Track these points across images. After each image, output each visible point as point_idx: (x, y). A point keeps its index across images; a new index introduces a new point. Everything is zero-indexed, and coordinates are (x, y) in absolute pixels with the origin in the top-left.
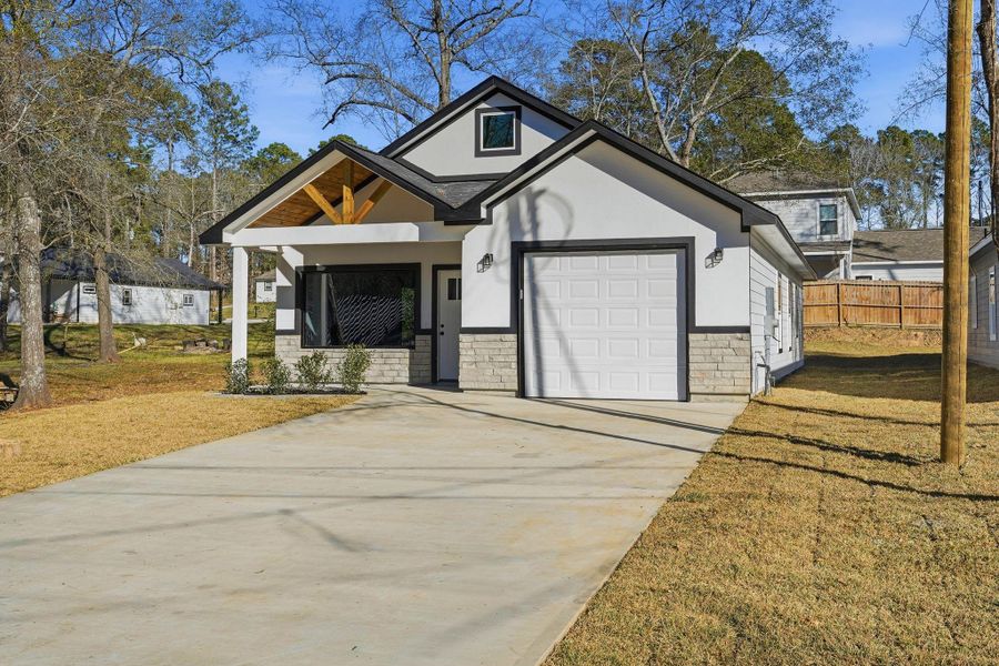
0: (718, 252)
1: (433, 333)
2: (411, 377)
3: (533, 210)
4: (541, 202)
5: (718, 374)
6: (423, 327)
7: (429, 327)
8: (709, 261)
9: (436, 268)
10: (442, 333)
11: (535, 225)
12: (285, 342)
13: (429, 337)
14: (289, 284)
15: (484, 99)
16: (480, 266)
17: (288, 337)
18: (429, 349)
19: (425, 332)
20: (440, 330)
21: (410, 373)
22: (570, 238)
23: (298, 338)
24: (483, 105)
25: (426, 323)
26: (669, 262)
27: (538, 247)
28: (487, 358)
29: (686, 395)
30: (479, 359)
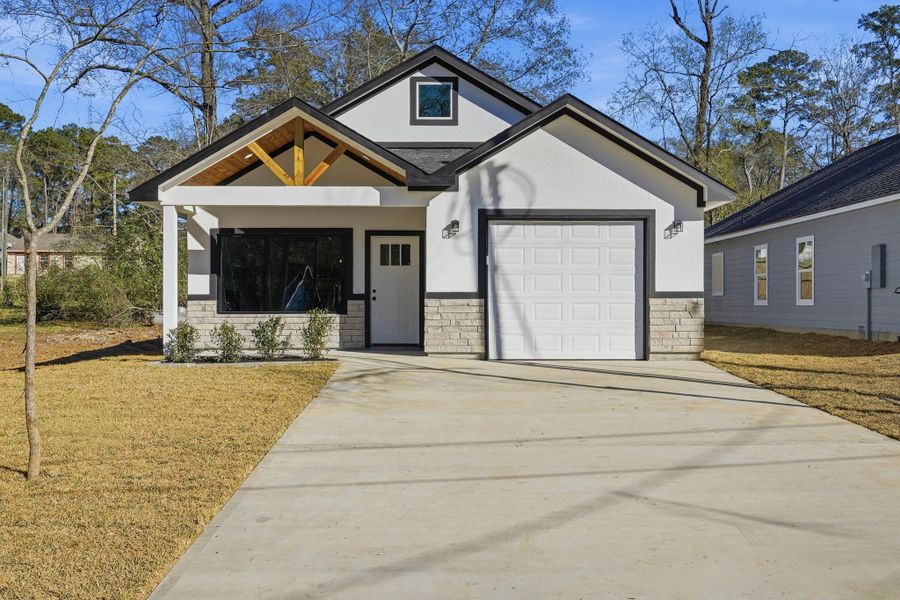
0: (677, 224)
1: (366, 297)
2: (342, 341)
3: (494, 184)
4: (502, 176)
5: (676, 334)
6: (355, 292)
7: (363, 292)
8: (668, 232)
9: (369, 234)
10: (374, 299)
11: (497, 198)
12: (200, 308)
13: (362, 302)
14: (202, 248)
15: (420, 68)
16: (446, 232)
17: (203, 302)
18: (363, 314)
19: (358, 297)
20: (373, 295)
21: (340, 339)
22: (533, 208)
23: (213, 304)
24: (418, 74)
25: (359, 288)
26: (629, 233)
27: (500, 215)
28: (453, 322)
29: (645, 354)
30: (445, 323)
